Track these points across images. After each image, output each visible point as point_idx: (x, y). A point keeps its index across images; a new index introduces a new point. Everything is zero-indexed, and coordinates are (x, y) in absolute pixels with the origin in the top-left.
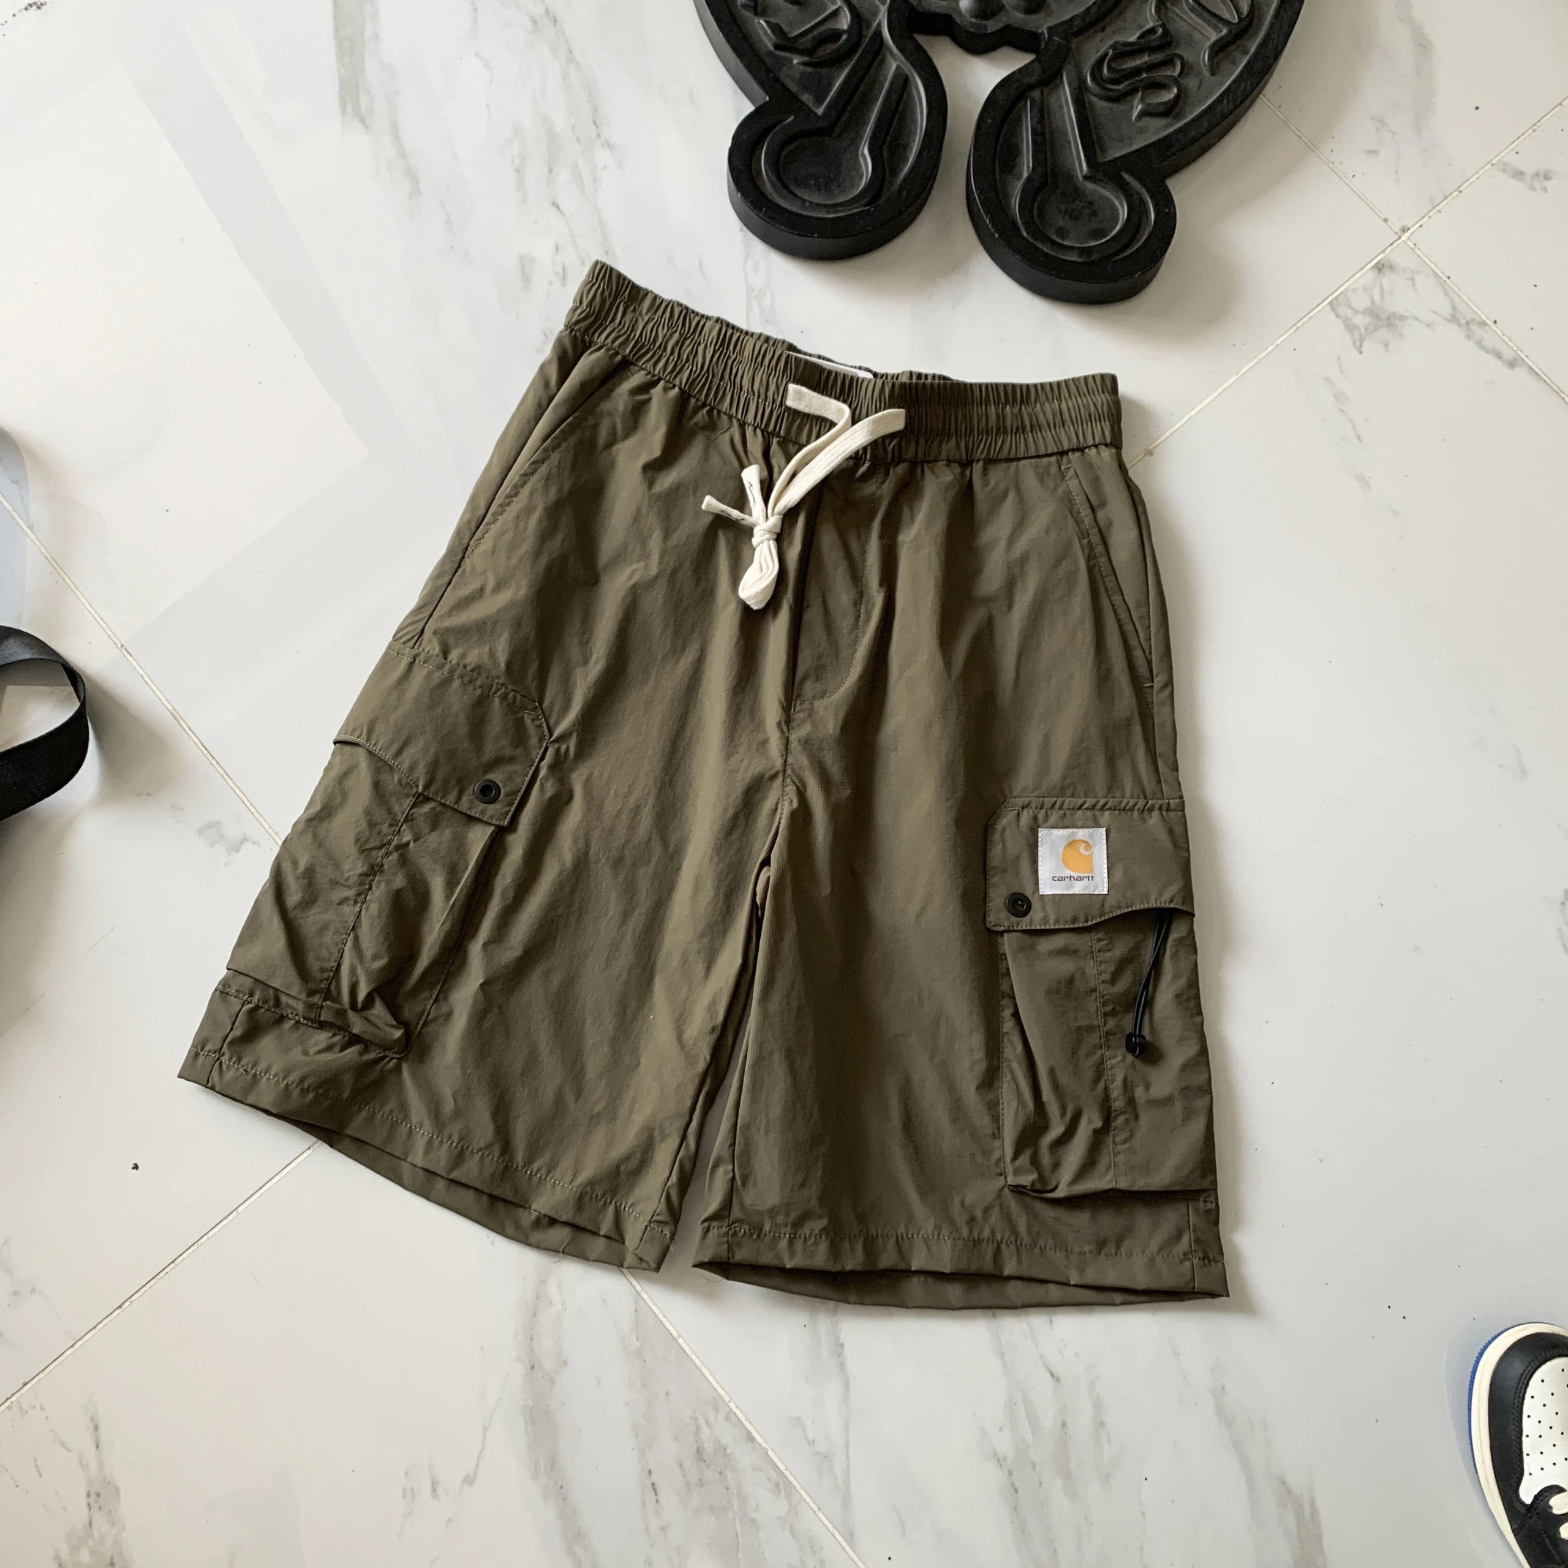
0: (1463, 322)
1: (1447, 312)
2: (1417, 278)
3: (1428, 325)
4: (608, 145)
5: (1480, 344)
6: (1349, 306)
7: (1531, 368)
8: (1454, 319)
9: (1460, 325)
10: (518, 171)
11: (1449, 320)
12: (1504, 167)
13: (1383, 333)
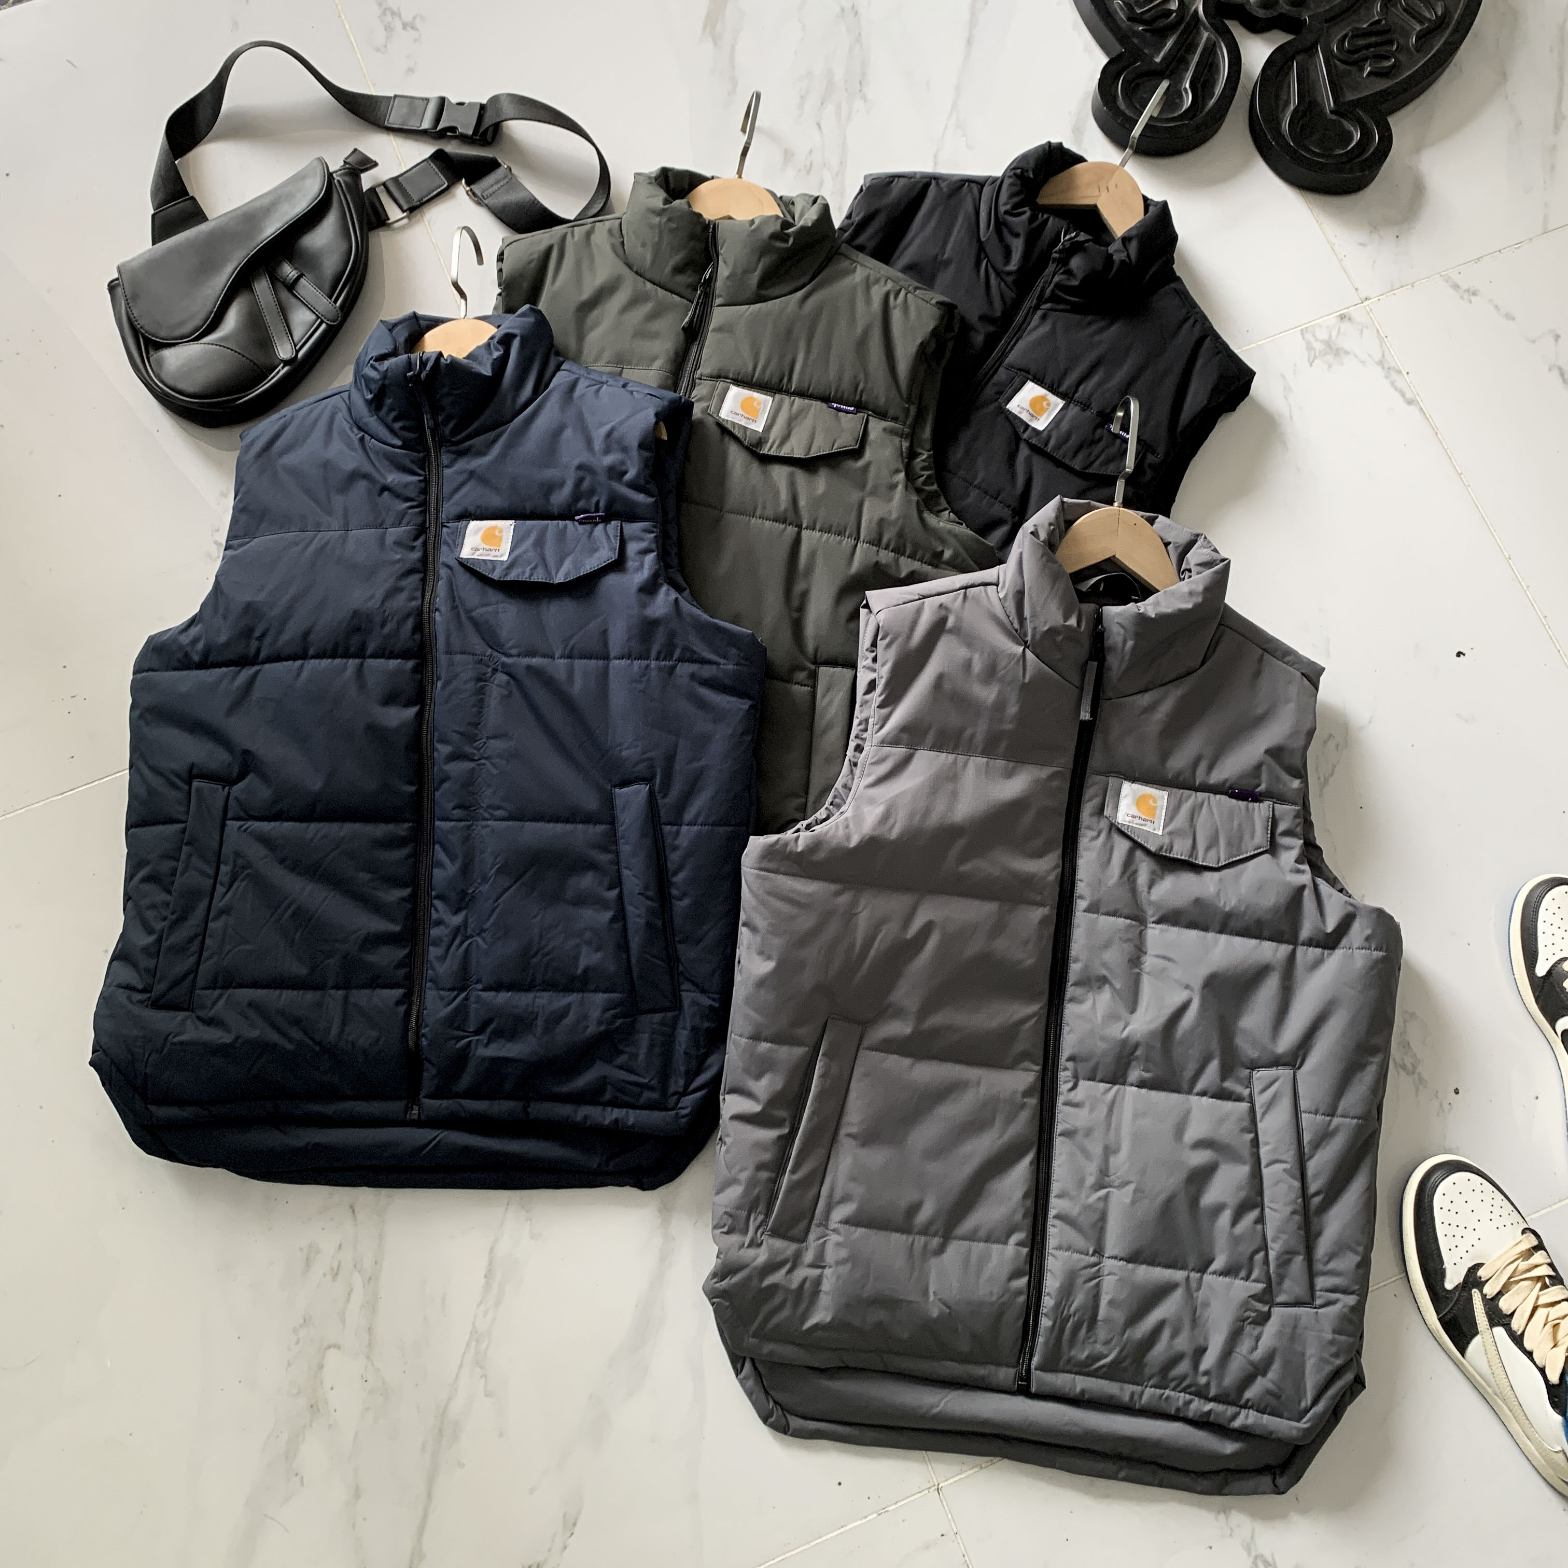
0: (1386, 366)
1: (1378, 356)
2: (1365, 330)
3: (1363, 362)
4: (864, 98)
5: (1393, 384)
6: (1314, 336)
7: (1421, 409)
8: (1381, 363)
9: (1383, 368)
10: (802, 97)
11: (1377, 363)
12: (1447, 279)
13: (1330, 358)
